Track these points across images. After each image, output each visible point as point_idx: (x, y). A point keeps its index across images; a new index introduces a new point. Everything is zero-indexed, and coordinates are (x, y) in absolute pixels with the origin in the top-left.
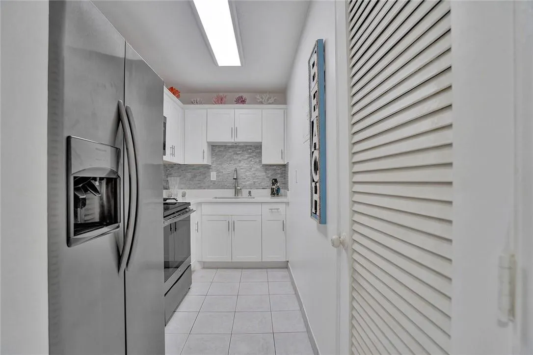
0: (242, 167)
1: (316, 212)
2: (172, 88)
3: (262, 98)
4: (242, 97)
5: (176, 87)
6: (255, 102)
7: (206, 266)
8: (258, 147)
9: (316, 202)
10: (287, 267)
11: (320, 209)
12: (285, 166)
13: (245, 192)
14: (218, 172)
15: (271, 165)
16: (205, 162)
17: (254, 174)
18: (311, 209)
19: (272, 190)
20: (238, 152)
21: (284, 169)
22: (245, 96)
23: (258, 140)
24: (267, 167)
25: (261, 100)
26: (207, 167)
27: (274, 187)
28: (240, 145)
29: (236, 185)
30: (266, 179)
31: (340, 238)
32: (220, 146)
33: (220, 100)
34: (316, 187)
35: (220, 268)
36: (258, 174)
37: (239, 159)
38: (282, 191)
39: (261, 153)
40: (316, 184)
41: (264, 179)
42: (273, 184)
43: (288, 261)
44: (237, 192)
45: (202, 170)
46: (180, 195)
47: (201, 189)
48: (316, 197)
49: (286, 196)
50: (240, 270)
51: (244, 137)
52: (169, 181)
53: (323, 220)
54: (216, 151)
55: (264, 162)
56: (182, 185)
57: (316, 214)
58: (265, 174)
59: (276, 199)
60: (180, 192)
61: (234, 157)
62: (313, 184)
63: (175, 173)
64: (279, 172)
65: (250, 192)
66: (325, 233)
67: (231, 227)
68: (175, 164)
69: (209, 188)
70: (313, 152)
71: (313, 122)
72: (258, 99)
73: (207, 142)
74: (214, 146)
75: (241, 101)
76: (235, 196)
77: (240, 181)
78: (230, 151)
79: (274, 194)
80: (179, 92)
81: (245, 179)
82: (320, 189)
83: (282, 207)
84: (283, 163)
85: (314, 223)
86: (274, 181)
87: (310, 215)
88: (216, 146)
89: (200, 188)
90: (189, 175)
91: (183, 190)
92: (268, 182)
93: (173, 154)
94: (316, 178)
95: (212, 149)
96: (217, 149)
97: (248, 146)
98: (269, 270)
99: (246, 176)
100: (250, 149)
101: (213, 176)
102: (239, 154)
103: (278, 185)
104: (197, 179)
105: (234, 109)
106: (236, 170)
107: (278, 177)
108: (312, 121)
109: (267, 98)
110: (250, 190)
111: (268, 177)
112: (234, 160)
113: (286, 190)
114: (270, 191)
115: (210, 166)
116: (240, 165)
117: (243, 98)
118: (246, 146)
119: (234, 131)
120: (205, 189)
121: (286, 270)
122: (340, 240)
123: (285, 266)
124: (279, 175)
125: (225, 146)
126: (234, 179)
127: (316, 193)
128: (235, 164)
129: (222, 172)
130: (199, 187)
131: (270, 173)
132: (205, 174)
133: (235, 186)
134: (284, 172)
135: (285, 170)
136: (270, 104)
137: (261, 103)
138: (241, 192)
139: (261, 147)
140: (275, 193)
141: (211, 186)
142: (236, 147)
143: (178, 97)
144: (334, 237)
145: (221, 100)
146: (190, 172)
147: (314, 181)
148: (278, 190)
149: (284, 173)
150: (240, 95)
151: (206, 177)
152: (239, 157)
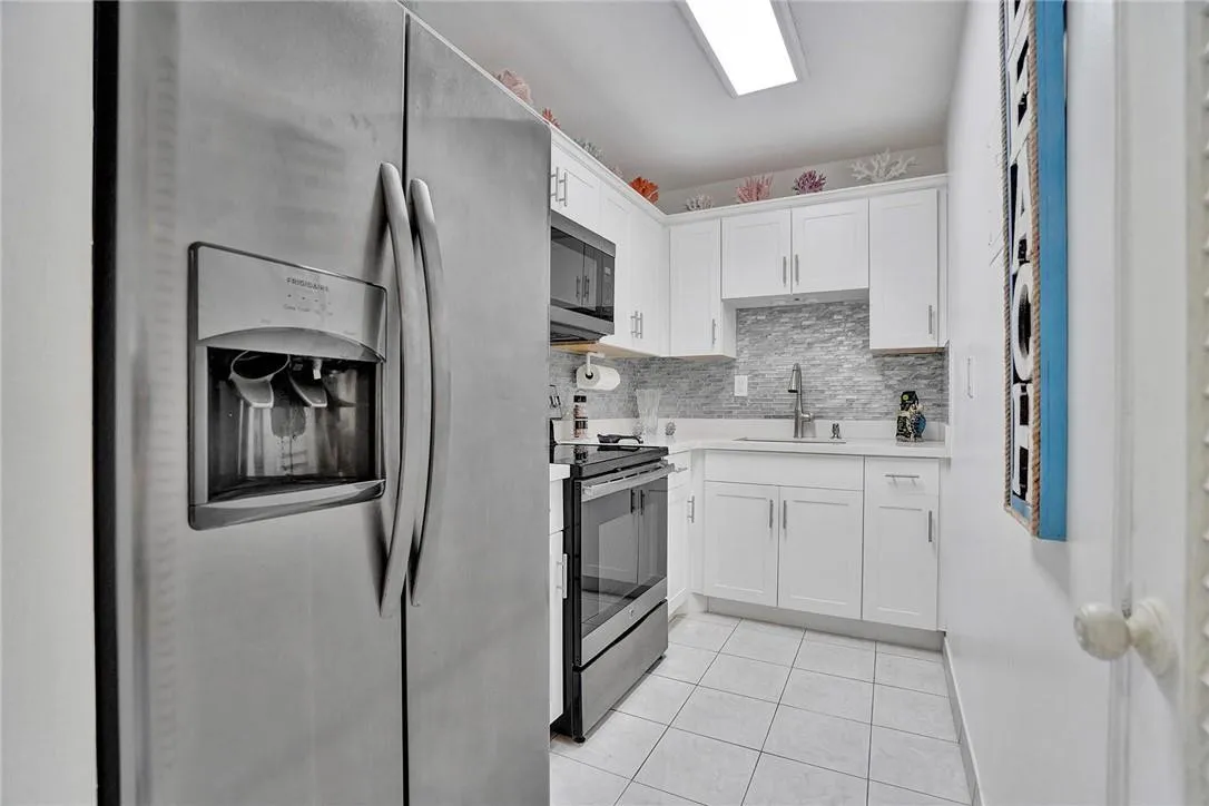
0: (814, 362)
1: (1024, 491)
2: (639, 179)
3: (870, 168)
4: (812, 176)
5: (648, 177)
6: (850, 181)
7: (713, 608)
8: (860, 306)
9: (1024, 453)
10: (940, 651)
11: (1037, 481)
12: (941, 354)
13: (823, 428)
14: (754, 375)
15: (898, 354)
16: (717, 351)
17: (851, 378)
18: (1009, 482)
19: (902, 421)
20: (804, 323)
21: (940, 363)
22: (820, 170)
23: (859, 283)
24: (887, 359)
25: (867, 172)
26: (726, 364)
27: (907, 414)
28: (807, 302)
29: (800, 409)
30: (884, 392)
31: (1127, 614)
32: (756, 311)
33: (756, 192)
34: (1024, 400)
35: (747, 619)
36: (860, 378)
37: (809, 340)
38: (931, 426)
39: (866, 320)
40: (1024, 389)
41: (879, 391)
42: (904, 406)
43: (945, 633)
44: (801, 425)
45: (713, 370)
46: (662, 430)
47: (712, 417)
48: (1024, 437)
49: (942, 440)
50: (800, 634)
51: (818, 280)
52: (639, 399)
53: (1051, 524)
54: (749, 322)
55: (877, 343)
56: (667, 409)
57: (1023, 497)
58: (880, 378)
59: (911, 449)
60: (662, 423)
61: (795, 337)
62: (1016, 389)
63: (653, 379)
64: (924, 371)
65: (836, 428)
66: (1061, 577)
67: (778, 516)
68: (653, 358)
69: (729, 414)
70: (1015, 277)
71: (1014, 168)
72: (859, 172)
73: (722, 300)
74: (741, 310)
75: (811, 184)
76: (796, 436)
77: (808, 398)
78: (782, 320)
79: (907, 435)
80: (656, 188)
81: (823, 392)
82: (1038, 404)
83: (928, 474)
84: (933, 344)
85: (1016, 531)
86: (906, 397)
87: (1004, 501)
88: (748, 310)
89: (710, 414)
90: (684, 385)
91: (669, 420)
92: (891, 400)
93: (638, 333)
94: (1026, 367)
95: (737, 318)
96: (747, 316)
97: (831, 304)
98: (881, 648)
99: (827, 383)
100: (840, 312)
101: (741, 385)
102: (809, 326)
103: (920, 407)
104: (700, 393)
105: (790, 207)
106: (798, 370)
107: (920, 387)
108: (1011, 164)
109: (884, 165)
110: (836, 422)
111: (888, 387)
112: (793, 343)
113: (944, 424)
114: (893, 426)
115: (734, 360)
116: (809, 355)
117: (814, 177)
118: (828, 305)
119: (792, 267)
120: (720, 417)
121: (936, 657)
122: (1127, 630)
123: (934, 644)
124: (926, 382)
125: (771, 308)
126: (790, 391)
127: (1024, 421)
128: (796, 353)
129: (764, 375)
130: (705, 413)
131: (896, 376)
132: (721, 381)
133: (796, 412)
134: (938, 372)
135: (942, 367)
136: (895, 178)
137: (868, 180)
138: (814, 426)
139: (868, 306)
140: (911, 430)
141: (735, 412)
142: (799, 309)
143: (653, 199)
144: (1091, 609)
145: (759, 190)
146: (687, 377)
147: (1017, 379)
148: (919, 424)
149: (941, 375)
150: (807, 169)
151: (723, 388)
152: (808, 336)
